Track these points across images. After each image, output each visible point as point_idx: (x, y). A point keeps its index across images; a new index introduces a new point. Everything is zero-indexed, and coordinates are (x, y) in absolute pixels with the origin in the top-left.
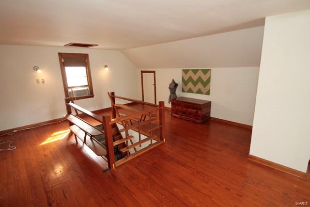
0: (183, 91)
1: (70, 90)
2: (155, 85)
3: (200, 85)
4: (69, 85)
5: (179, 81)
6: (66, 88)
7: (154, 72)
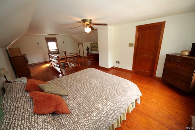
0: (91, 50)
1: (50, 51)
2: (83, 49)
3: (95, 48)
4: (50, 49)
5: (89, 47)
6: (49, 50)
7: (82, 44)
